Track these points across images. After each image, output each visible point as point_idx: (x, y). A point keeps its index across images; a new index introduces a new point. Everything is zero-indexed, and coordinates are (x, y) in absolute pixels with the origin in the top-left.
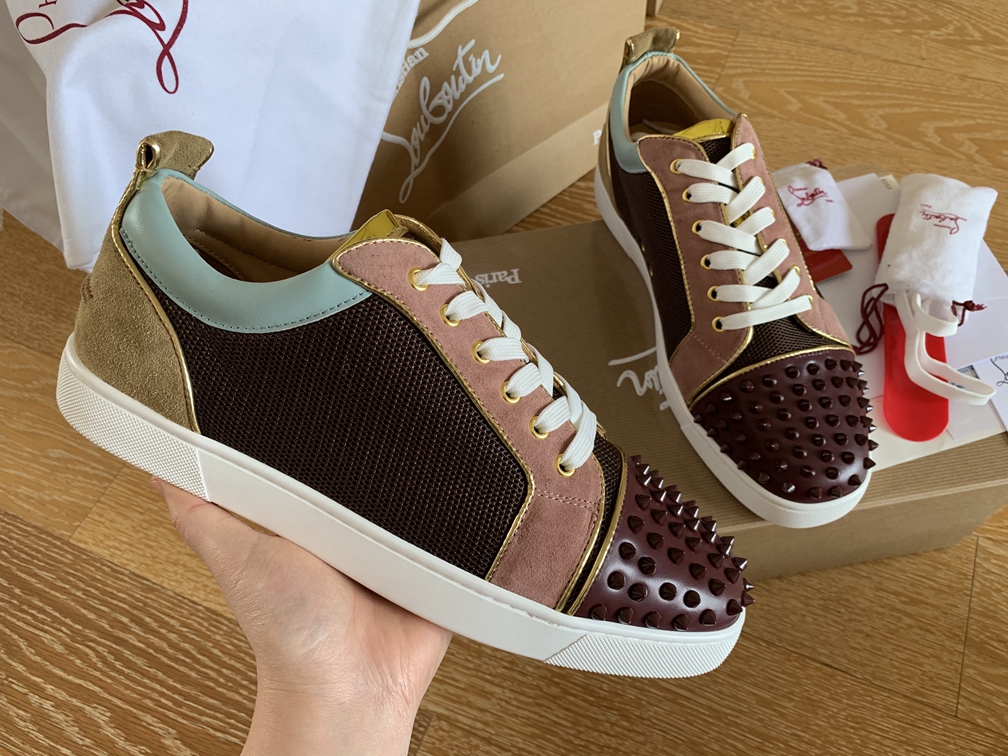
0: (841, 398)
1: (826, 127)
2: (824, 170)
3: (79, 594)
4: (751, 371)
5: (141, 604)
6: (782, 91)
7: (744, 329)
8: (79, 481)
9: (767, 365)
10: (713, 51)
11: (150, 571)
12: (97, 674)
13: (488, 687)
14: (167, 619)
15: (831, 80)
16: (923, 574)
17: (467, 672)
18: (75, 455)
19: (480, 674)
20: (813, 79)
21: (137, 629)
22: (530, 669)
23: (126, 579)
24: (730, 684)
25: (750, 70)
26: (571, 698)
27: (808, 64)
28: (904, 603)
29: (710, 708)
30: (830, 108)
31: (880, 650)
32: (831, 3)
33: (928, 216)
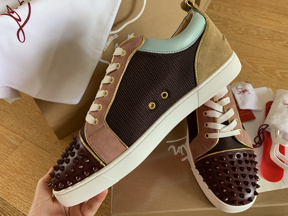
0: (248, 168)
1: (245, 69)
4: (217, 154)
7: (215, 139)
9: (222, 153)
30: (247, 63)
32: (249, 31)
33: (285, 104)
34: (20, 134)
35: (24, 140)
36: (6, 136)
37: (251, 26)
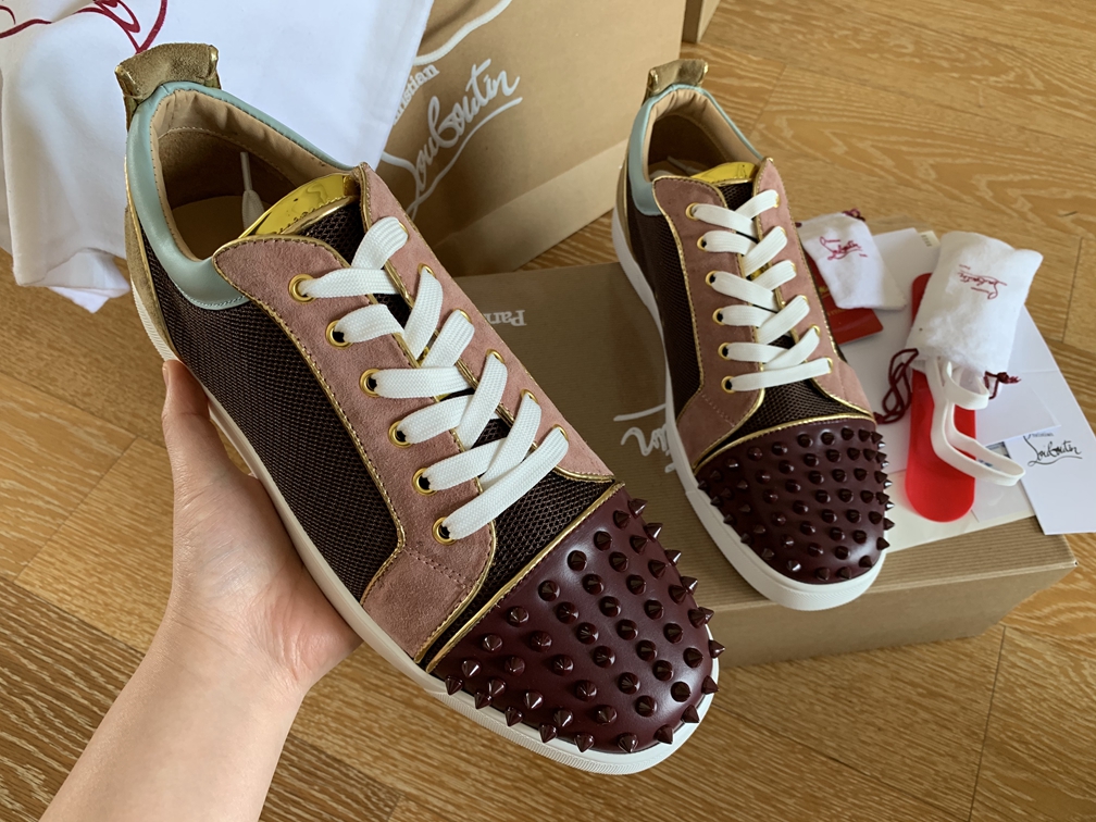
0: (856, 472)
1: (871, 173)
2: (860, 222)
3: (20, 641)
4: (760, 436)
5: (88, 656)
6: (827, 132)
7: (754, 391)
8: (30, 516)
9: (777, 431)
10: (756, 85)
11: (101, 620)
12: (34, 731)
13: (463, 766)
14: (116, 674)
15: (881, 124)
16: (943, 665)
17: (441, 748)
18: (28, 486)
19: (456, 751)
20: (861, 121)
21: (81, 684)
22: (511, 749)
23: (74, 627)
24: (727, 775)
25: (795, 108)
26: (554, 783)
27: (856, 104)
28: (920, 694)
29: (703, 801)
30: (877, 154)
31: (891, 745)
32: (885, 40)
33: (965, 279)
34: (118, 419)
35: (133, 440)
36: (73, 430)
37: (893, 22)
